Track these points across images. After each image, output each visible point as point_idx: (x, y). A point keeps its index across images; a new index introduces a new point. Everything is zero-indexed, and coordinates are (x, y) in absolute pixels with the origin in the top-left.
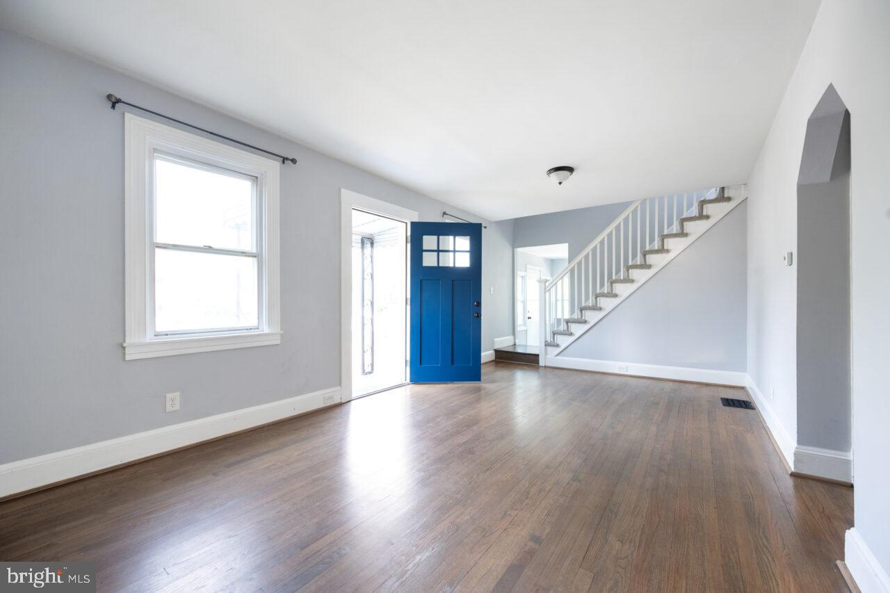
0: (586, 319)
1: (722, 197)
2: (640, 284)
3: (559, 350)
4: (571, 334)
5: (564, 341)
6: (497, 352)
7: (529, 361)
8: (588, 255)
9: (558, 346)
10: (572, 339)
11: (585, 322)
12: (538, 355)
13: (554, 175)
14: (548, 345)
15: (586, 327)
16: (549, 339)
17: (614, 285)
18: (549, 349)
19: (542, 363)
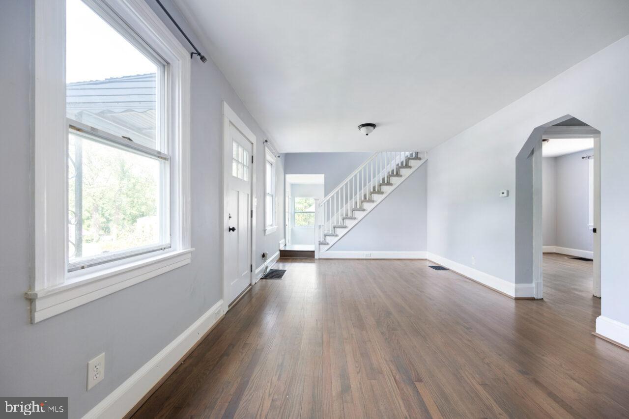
0: (346, 225)
1: (417, 157)
2: (377, 203)
3: (328, 247)
4: (337, 236)
5: (331, 240)
6: (281, 251)
7: (308, 256)
8: (347, 183)
9: (328, 244)
10: (337, 239)
11: (346, 227)
12: (314, 252)
13: (364, 129)
14: (321, 244)
15: (346, 230)
16: (322, 240)
17: (363, 203)
18: (321, 246)
19: (316, 257)
